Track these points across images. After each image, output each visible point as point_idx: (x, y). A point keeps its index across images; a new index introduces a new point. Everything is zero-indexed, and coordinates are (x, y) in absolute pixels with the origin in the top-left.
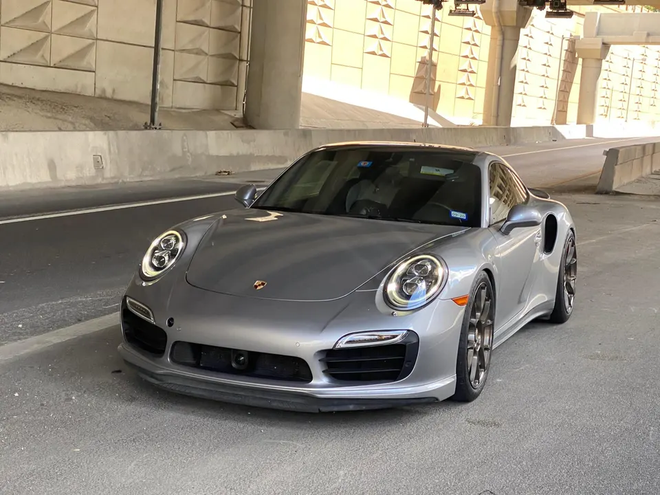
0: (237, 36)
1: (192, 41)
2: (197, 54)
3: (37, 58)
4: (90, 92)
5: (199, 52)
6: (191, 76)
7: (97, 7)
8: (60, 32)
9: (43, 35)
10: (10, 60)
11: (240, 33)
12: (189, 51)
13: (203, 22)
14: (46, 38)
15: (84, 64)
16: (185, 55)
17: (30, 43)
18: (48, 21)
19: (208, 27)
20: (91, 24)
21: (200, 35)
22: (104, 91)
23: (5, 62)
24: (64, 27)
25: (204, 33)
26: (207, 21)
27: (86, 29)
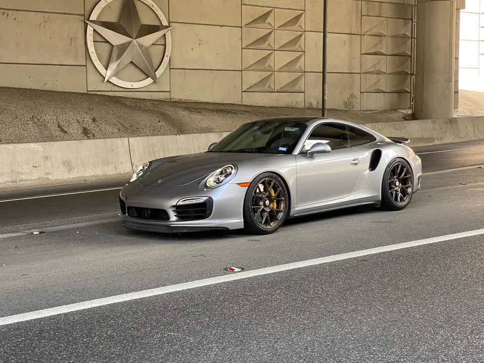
0: (408, 59)
1: (374, 66)
2: (377, 74)
3: (266, 88)
4: (301, 105)
5: (379, 73)
6: (373, 89)
7: (304, 52)
8: (280, 70)
9: (269, 73)
10: (249, 90)
11: (411, 56)
12: (371, 73)
13: (381, 52)
14: (270, 75)
15: (297, 88)
16: (368, 76)
17: (261, 79)
18: (272, 64)
19: (385, 55)
20: (300, 63)
21: (379, 62)
22: (311, 104)
23: (246, 92)
24: (282, 67)
25: (382, 59)
26: (384, 51)
27: (298, 66)
